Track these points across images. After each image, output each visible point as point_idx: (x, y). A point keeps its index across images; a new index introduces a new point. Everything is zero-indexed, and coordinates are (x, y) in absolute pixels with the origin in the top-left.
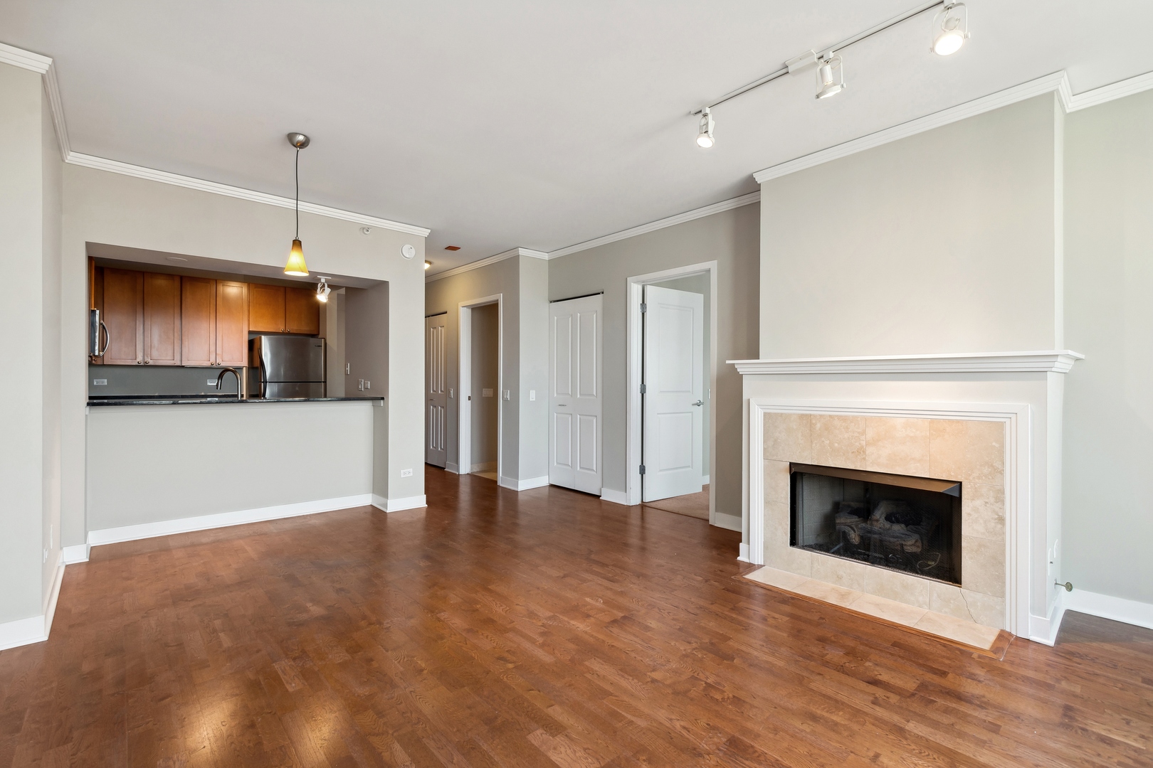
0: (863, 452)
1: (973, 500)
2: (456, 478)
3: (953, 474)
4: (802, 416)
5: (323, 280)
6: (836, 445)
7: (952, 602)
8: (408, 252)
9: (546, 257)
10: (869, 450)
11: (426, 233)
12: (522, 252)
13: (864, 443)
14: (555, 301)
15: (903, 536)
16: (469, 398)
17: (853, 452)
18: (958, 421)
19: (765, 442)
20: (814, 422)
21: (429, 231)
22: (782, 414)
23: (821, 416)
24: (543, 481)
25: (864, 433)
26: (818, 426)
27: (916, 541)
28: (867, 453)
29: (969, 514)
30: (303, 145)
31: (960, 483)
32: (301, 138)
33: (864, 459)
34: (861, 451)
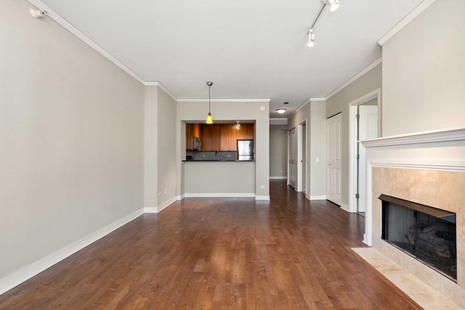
0: (409, 190)
1: (462, 226)
2: (297, 192)
3: (451, 207)
4: (386, 169)
5: (238, 122)
6: (398, 185)
7: (452, 292)
8: (262, 108)
9: (324, 99)
10: (412, 189)
11: (269, 100)
12: (311, 99)
13: (409, 185)
14: (328, 118)
15: (437, 245)
16: (302, 161)
17: (405, 190)
18: (454, 173)
19: (372, 182)
20: (390, 172)
21: (270, 99)
22: (378, 168)
23: (392, 169)
24: (324, 198)
25: (409, 179)
26: (391, 174)
27: (446, 250)
28: (411, 190)
29: (460, 236)
30: (211, 85)
31: (455, 213)
32: (210, 83)
33: (409, 194)
34: (408, 190)
